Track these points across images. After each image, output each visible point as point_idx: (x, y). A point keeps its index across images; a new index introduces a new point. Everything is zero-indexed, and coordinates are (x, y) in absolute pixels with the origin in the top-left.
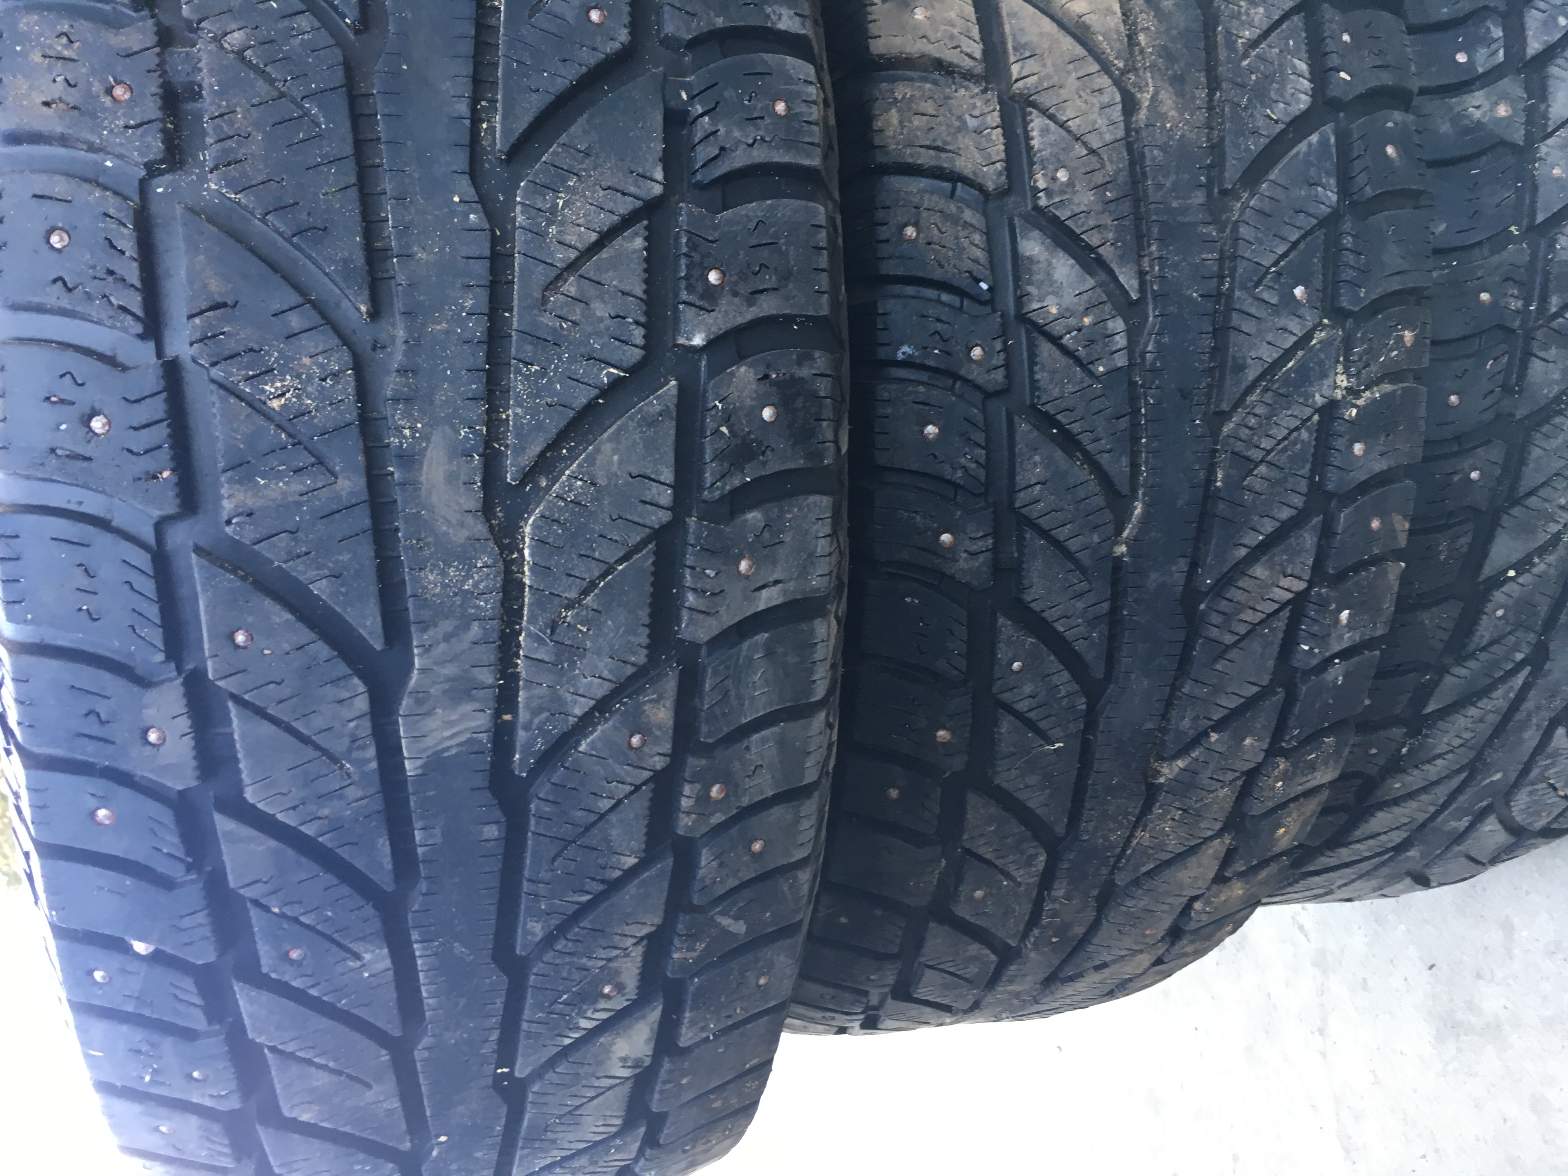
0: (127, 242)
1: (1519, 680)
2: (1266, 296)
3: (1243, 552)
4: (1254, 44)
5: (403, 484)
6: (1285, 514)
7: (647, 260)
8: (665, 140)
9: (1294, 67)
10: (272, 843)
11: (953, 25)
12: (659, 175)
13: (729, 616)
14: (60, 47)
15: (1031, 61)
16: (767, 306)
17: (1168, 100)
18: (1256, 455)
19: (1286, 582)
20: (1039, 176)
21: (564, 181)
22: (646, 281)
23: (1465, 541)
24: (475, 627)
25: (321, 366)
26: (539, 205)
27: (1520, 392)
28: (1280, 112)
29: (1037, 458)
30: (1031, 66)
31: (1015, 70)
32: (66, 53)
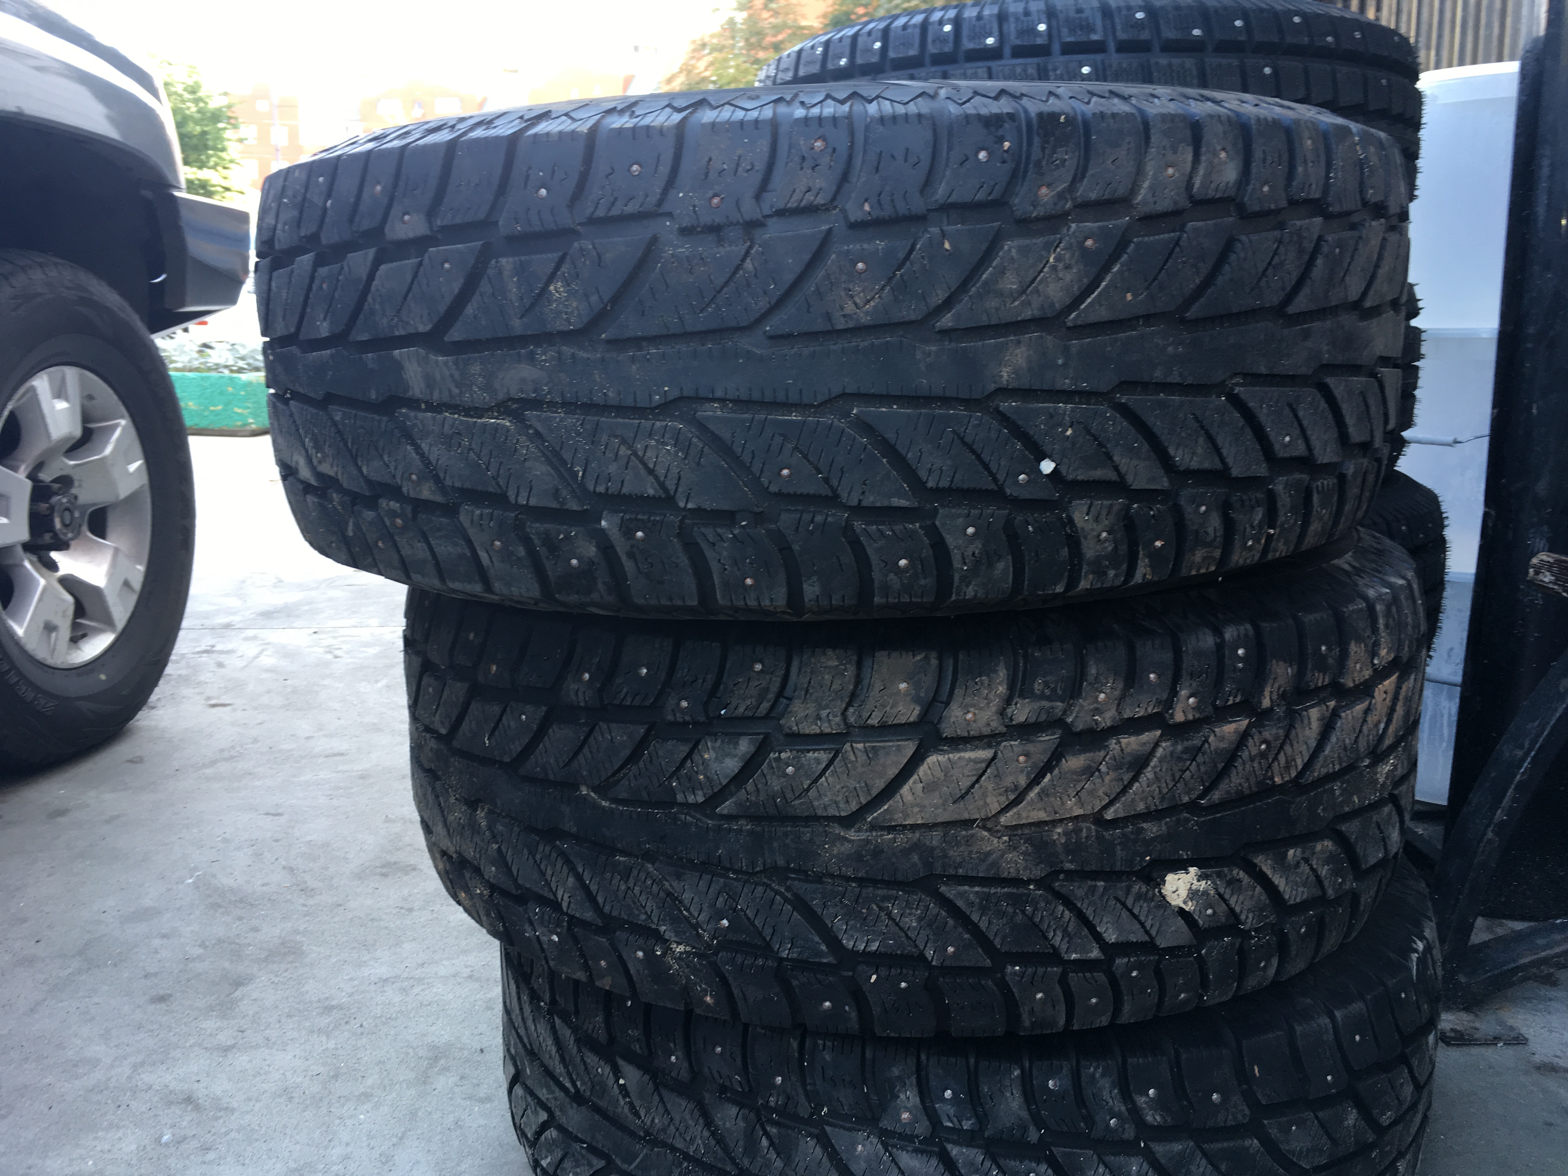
0: (631, 208)
1: (568, 1085)
2: (720, 899)
3: (580, 870)
4: (889, 915)
5: (519, 354)
6: (600, 900)
7: (642, 496)
8: (712, 510)
9: (873, 941)
10: (364, 278)
11: (891, 708)
12: (690, 506)
13: (472, 532)
14: (745, 165)
15: (865, 757)
16: (628, 565)
17: (846, 848)
18: (631, 885)
19: (566, 898)
20: (789, 754)
21: (681, 450)
22: (630, 495)
23: (637, 1047)
24: (457, 391)
25: (572, 312)
26: (667, 436)
27: (720, 1098)
28: (839, 924)
29: (625, 738)
30: (862, 758)
31: (860, 746)
32: (740, 169)
